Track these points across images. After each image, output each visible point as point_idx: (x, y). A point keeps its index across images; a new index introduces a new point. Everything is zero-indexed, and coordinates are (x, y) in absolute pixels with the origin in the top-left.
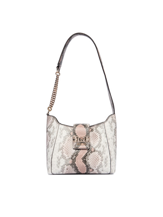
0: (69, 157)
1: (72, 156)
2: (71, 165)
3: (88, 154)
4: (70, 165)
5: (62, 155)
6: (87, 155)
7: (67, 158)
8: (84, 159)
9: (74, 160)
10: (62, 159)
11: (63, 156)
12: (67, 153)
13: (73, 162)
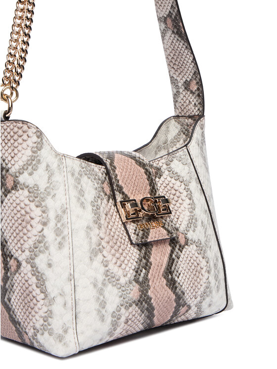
0: (129, 275)
1: (137, 272)
2: (139, 303)
3: (174, 256)
4: (137, 305)
5: (106, 273)
6: (173, 260)
7: (123, 281)
8: (170, 276)
9: (144, 285)
10: (110, 286)
11: (110, 277)
12: (118, 263)
13: (142, 291)
